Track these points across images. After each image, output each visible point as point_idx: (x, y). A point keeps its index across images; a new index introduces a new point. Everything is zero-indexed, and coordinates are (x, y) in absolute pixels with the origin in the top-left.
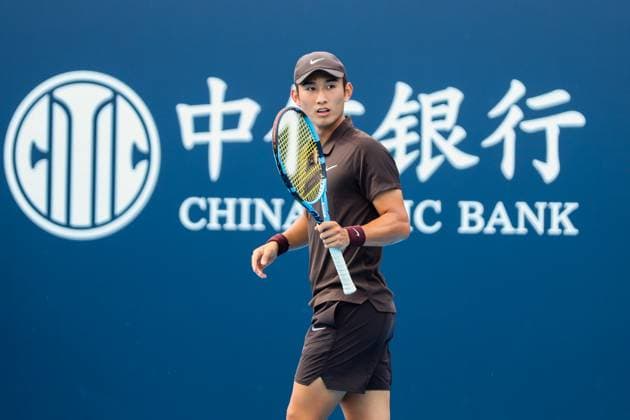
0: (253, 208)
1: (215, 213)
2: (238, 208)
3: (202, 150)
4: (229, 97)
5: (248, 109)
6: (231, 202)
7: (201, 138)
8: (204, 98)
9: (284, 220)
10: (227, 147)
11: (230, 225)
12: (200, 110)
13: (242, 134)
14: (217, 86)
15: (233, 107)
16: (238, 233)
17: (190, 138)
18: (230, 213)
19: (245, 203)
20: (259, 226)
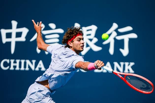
1: (12, 64)
3: (9, 44)
4: (18, 27)
5: (25, 31)
6: (18, 61)
7: (9, 40)
10: (17, 43)
11: (17, 68)
12: (9, 31)
14: (14, 23)
16: (20, 71)
17: (5, 40)
18: (17, 65)
19: (23, 61)
20: (27, 69)
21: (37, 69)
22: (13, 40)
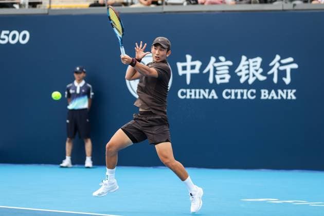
0: (200, 92)
2: (195, 92)
8: (185, 60)
9: (209, 95)
13: (197, 71)
15: (194, 63)
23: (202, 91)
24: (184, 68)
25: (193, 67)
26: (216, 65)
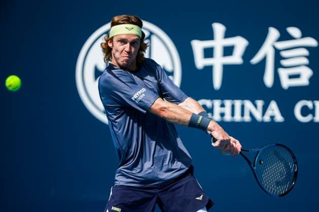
0: (243, 107)
1: (217, 110)
2: (233, 107)
3: (209, 69)
4: (228, 35)
5: (240, 43)
6: (228, 103)
7: (208, 62)
8: (210, 36)
9: (264, 113)
10: (227, 68)
11: (228, 118)
12: (208, 44)
13: (236, 59)
14: (219, 29)
15: (230, 42)
17: (200, 62)
18: (227, 110)
19: (238, 103)
20: (247, 118)
21: (267, 118)
22: (218, 62)
23: (248, 104)
24: (209, 53)
25: (228, 51)
26: (281, 45)
